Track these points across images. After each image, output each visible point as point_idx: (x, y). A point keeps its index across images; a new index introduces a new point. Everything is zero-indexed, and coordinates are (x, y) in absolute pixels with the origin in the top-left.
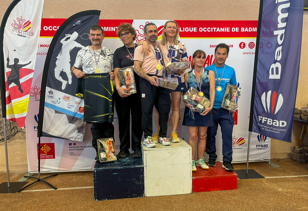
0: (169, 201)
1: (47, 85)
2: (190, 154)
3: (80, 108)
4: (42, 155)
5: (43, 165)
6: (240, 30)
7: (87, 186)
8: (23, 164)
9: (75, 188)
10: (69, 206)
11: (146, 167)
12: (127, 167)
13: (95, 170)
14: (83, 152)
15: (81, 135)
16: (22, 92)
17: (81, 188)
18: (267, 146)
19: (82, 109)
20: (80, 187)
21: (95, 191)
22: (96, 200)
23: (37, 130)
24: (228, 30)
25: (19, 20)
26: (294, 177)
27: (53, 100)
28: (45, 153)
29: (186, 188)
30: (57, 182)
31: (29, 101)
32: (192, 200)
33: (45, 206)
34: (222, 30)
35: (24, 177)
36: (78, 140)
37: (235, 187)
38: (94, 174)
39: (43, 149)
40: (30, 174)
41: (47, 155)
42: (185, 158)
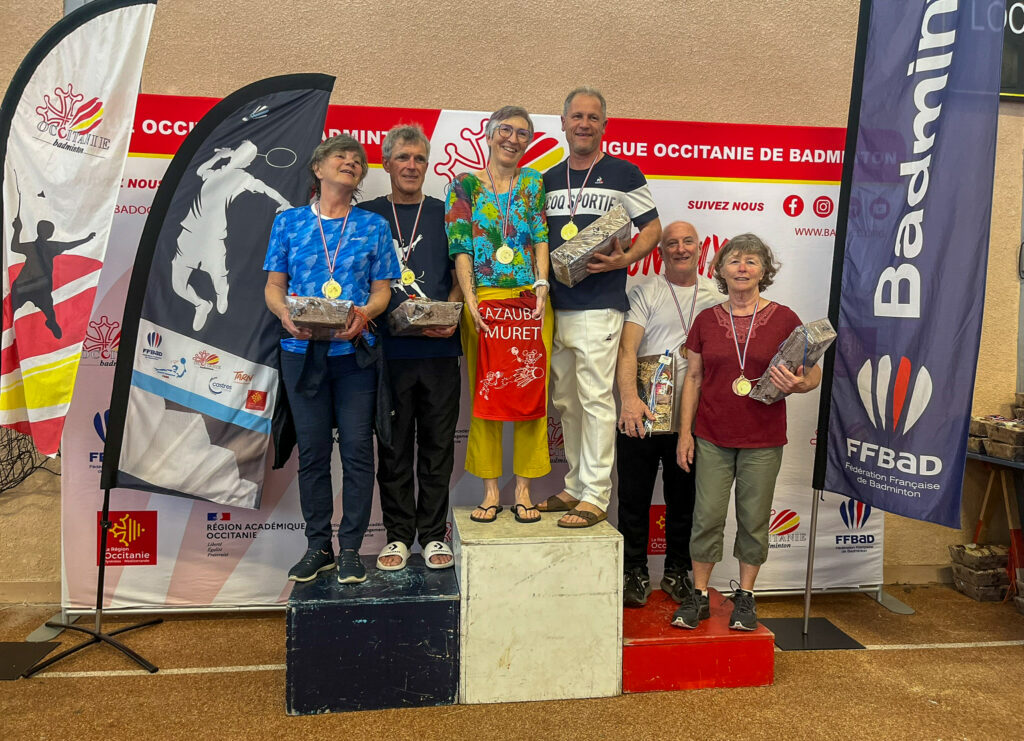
0: (544, 722)
1: (143, 313)
2: (617, 561)
3: (252, 393)
4: (112, 553)
5: (115, 585)
6: (786, 155)
7: (260, 663)
8: (44, 580)
9: (220, 669)
10: (197, 731)
11: (468, 599)
12: (402, 599)
13: (293, 606)
14: (255, 544)
15: (250, 487)
16: (57, 333)
17: (242, 669)
18: (871, 539)
19: (257, 398)
20: (237, 664)
21: (289, 682)
22: (293, 710)
23: (101, 464)
24: (748, 156)
25: (63, 96)
26: (962, 649)
27: (159, 364)
28: (123, 545)
29: (603, 676)
30: (158, 646)
31: (80, 365)
32: (620, 721)
33: (114, 729)
34: (730, 153)
35: (48, 625)
36: (238, 502)
37: (767, 676)
38: (289, 622)
39: (117, 530)
40: (68, 616)
41: (129, 552)
42: (601, 572)
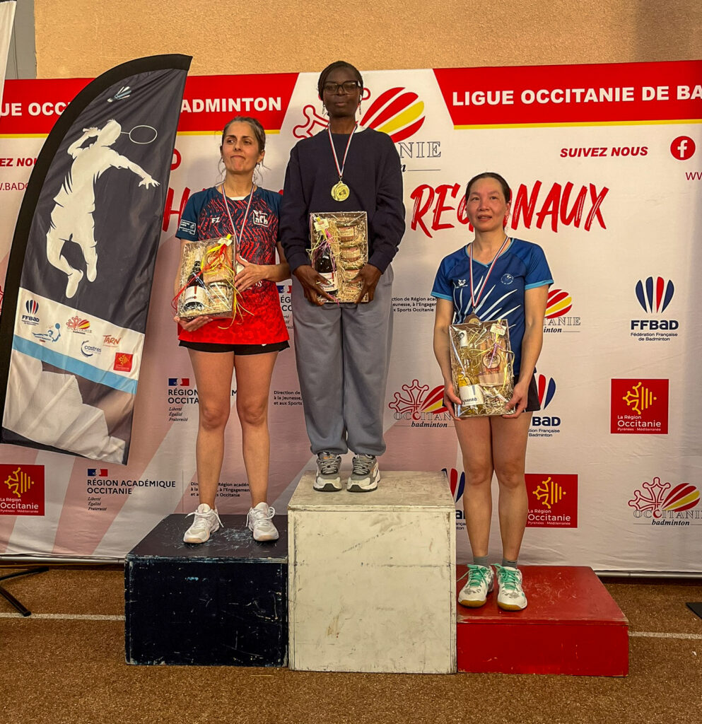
1: (21, 284)
2: (448, 533)
4: (8, 503)
5: (10, 533)
6: (673, 93)
11: (295, 565)
13: (131, 560)
14: (131, 499)
15: (118, 444)
19: (124, 360)
21: (126, 632)
22: (131, 659)
24: (628, 96)
27: (38, 329)
28: (16, 496)
29: (436, 652)
34: (606, 95)
38: (127, 575)
39: (11, 482)
41: (21, 503)
42: (431, 544)
